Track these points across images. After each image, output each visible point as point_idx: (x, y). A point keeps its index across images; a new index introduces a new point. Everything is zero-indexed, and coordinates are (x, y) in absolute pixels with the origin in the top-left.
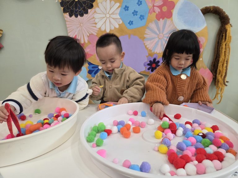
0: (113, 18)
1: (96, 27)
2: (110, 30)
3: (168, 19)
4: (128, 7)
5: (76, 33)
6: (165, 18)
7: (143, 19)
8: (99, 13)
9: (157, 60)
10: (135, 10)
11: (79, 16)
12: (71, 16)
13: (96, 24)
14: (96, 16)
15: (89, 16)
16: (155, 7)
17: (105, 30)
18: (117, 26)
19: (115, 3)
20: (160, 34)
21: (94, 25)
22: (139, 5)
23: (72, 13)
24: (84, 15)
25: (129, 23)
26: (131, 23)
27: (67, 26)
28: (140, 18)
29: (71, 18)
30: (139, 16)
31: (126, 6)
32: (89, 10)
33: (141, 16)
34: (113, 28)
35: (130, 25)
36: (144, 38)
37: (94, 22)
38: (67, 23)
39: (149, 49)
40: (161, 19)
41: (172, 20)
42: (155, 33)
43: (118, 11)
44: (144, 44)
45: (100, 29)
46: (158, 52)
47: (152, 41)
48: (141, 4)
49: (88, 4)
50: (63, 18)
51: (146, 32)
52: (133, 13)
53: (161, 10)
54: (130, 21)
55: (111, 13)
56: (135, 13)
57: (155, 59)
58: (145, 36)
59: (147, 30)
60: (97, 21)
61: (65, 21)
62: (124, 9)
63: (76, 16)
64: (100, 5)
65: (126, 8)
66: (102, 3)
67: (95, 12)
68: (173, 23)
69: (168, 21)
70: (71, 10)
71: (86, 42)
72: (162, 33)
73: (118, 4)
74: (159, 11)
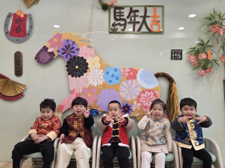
0: (99, 79)
1: (88, 83)
2: (97, 85)
3: (134, 80)
4: (109, 72)
5: (75, 87)
6: (132, 79)
7: (119, 79)
8: (90, 75)
9: (128, 105)
10: (113, 74)
11: (78, 77)
12: (72, 77)
13: (88, 81)
14: (88, 77)
15: (84, 77)
16: (125, 73)
17: (94, 85)
18: (102, 83)
19: (101, 70)
20: (129, 88)
21: (87, 82)
22: (116, 71)
23: (73, 75)
24: (81, 76)
25: (109, 81)
26: (110, 81)
27: (70, 83)
28: (116, 78)
29: (72, 78)
30: (115, 77)
31: (107, 72)
32: (84, 74)
33: (117, 77)
34: (99, 84)
35: (110, 83)
36: (119, 91)
37: (87, 81)
38: (70, 81)
39: (123, 98)
40: (130, 80)
41: (137, 80)
42: (126, 88)
43: (102, 74)
44: (120, 94)
45: (90, 84)
46: (129, 100)
47: (124, 93)
48: (117, 71)
49: (84, 70)
50: (68, 78)
51: (120, 87)
52: (112, 76)
53: (129, 74)
54: (110, 80)
55: (98, 75)
56: (113, 76)
57: (127, 105)
58: (120, 89)
59: (121, 86)
60: (89, 80)
61: (68, 80)
62: (106, 73)
63: (76, 77)
64: (91, 71)
65: (108, 73)
66: (92, 70)
67: (88, 75)
68: (137, 82)
69: (134, 81)
70: (73, 74)
71: (81, 92)
72: (131, 88)
73: (102, 71)
74: (128, 75)
